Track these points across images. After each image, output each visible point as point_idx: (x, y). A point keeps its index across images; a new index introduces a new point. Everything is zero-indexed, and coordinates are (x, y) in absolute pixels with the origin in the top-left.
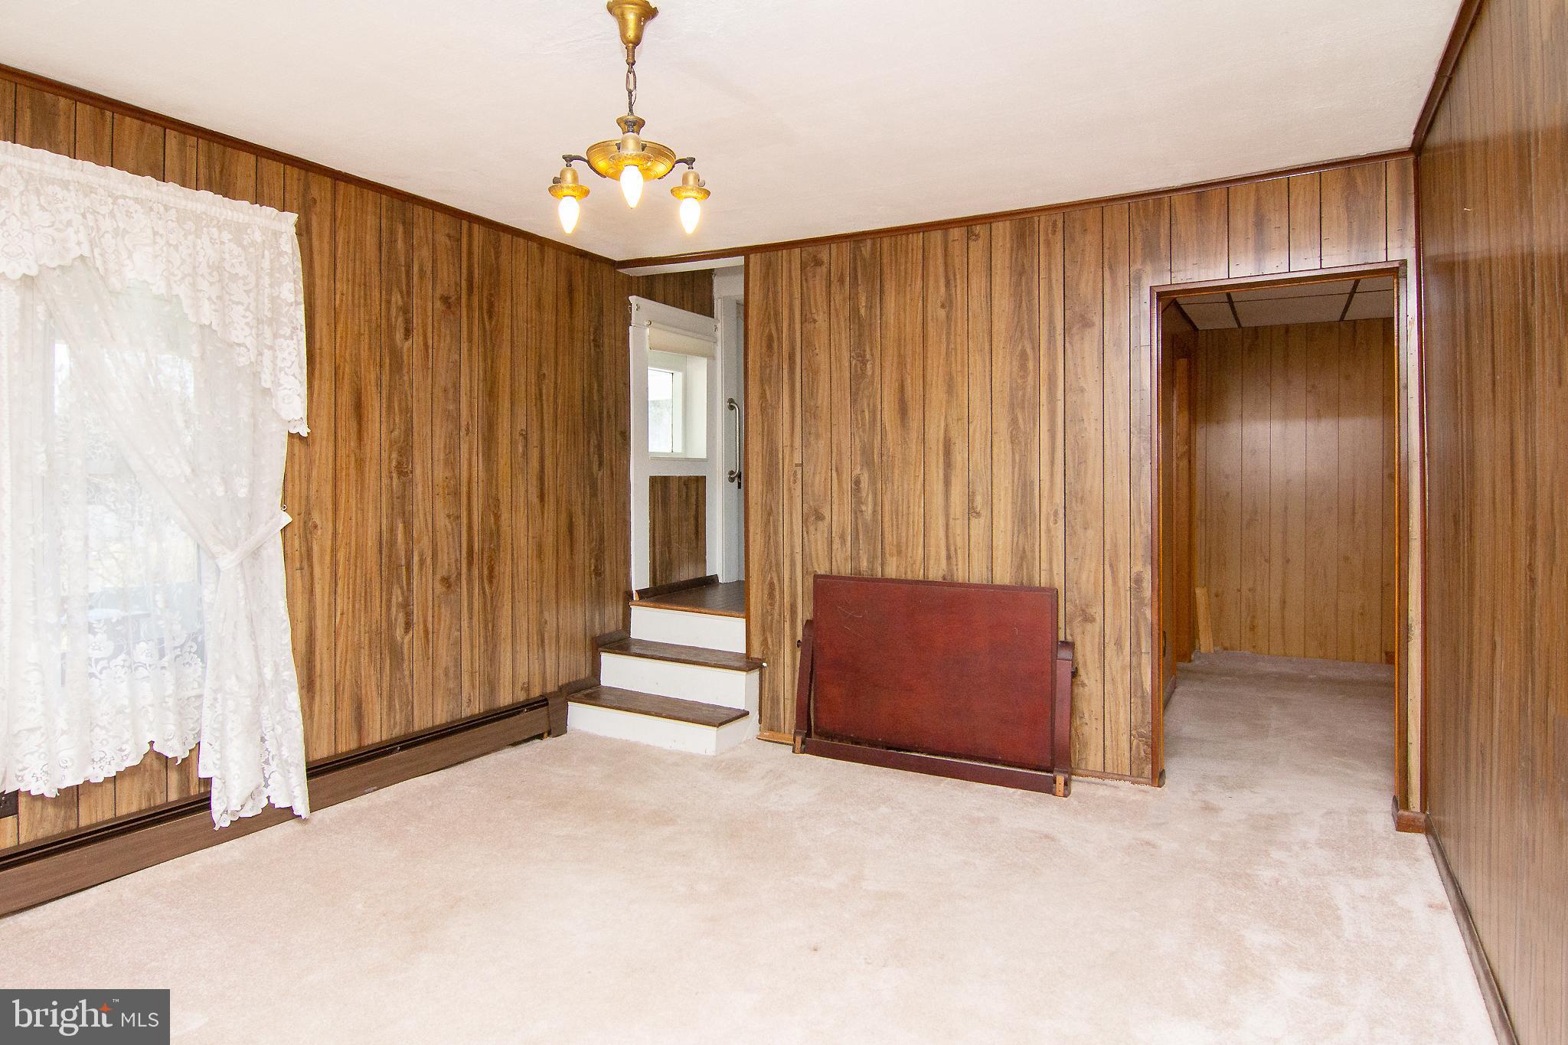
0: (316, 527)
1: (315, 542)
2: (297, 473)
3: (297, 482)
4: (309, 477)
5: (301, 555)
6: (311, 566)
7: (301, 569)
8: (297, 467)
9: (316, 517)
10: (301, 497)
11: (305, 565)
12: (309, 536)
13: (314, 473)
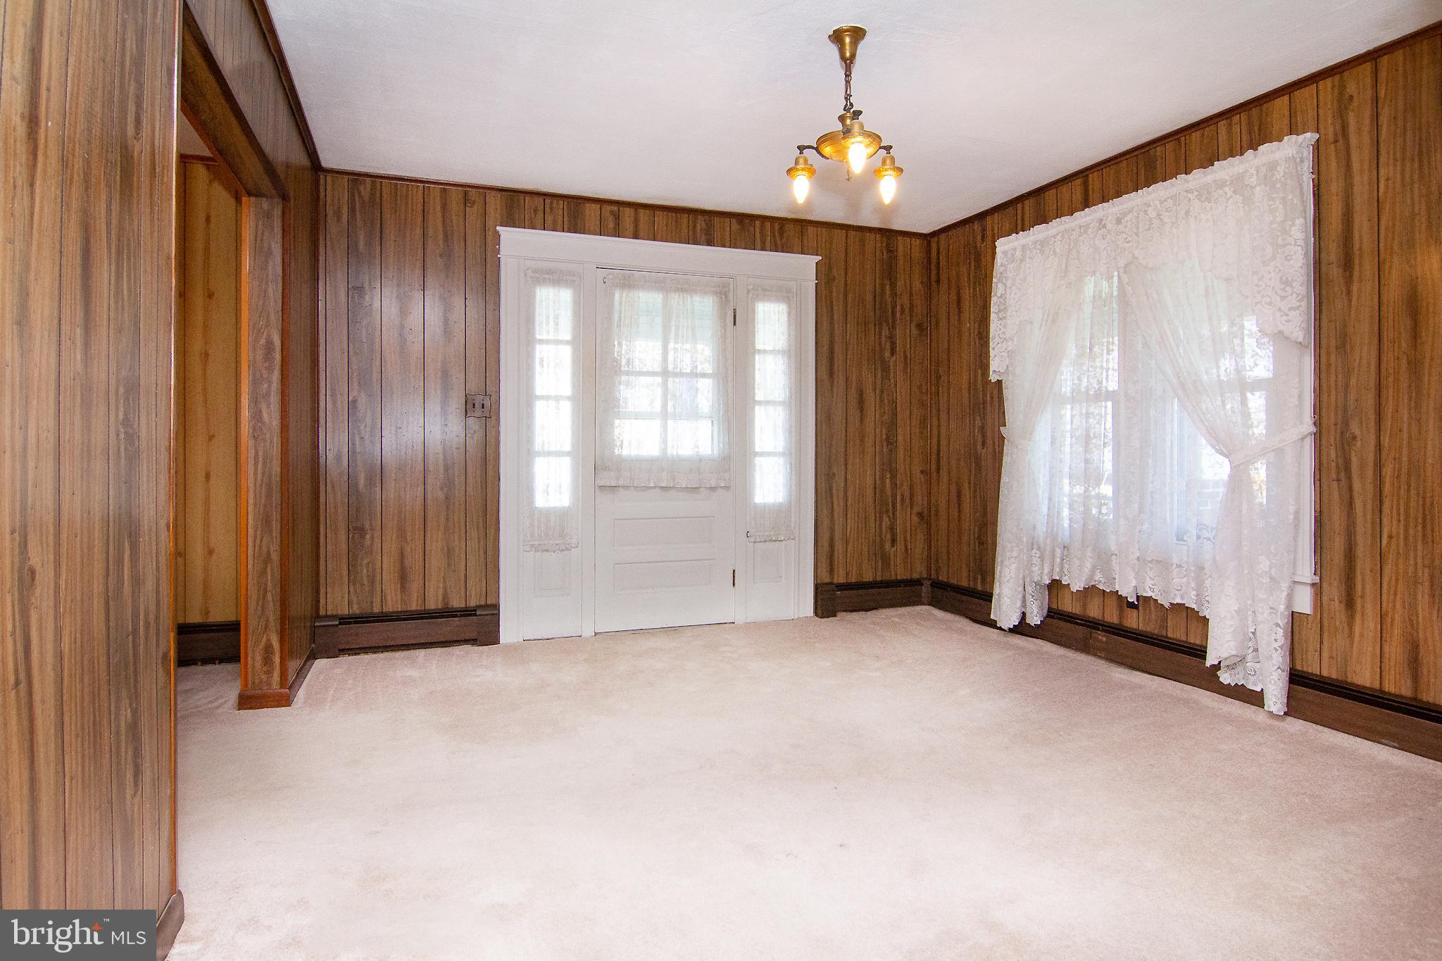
0: (1354, 438)
1: (1353, 454)
2: (1333, 384)
3: (1333, 392)
4: (1347, 387)
5: (1337, 467)
6: (1349, 478)
7: (1338, 480)
8: (1333, 378)
9: (1355, 428)
10: (1336, 407)
11: (1342, 475)
12: (1347, 448)
13: (1353, 381)
